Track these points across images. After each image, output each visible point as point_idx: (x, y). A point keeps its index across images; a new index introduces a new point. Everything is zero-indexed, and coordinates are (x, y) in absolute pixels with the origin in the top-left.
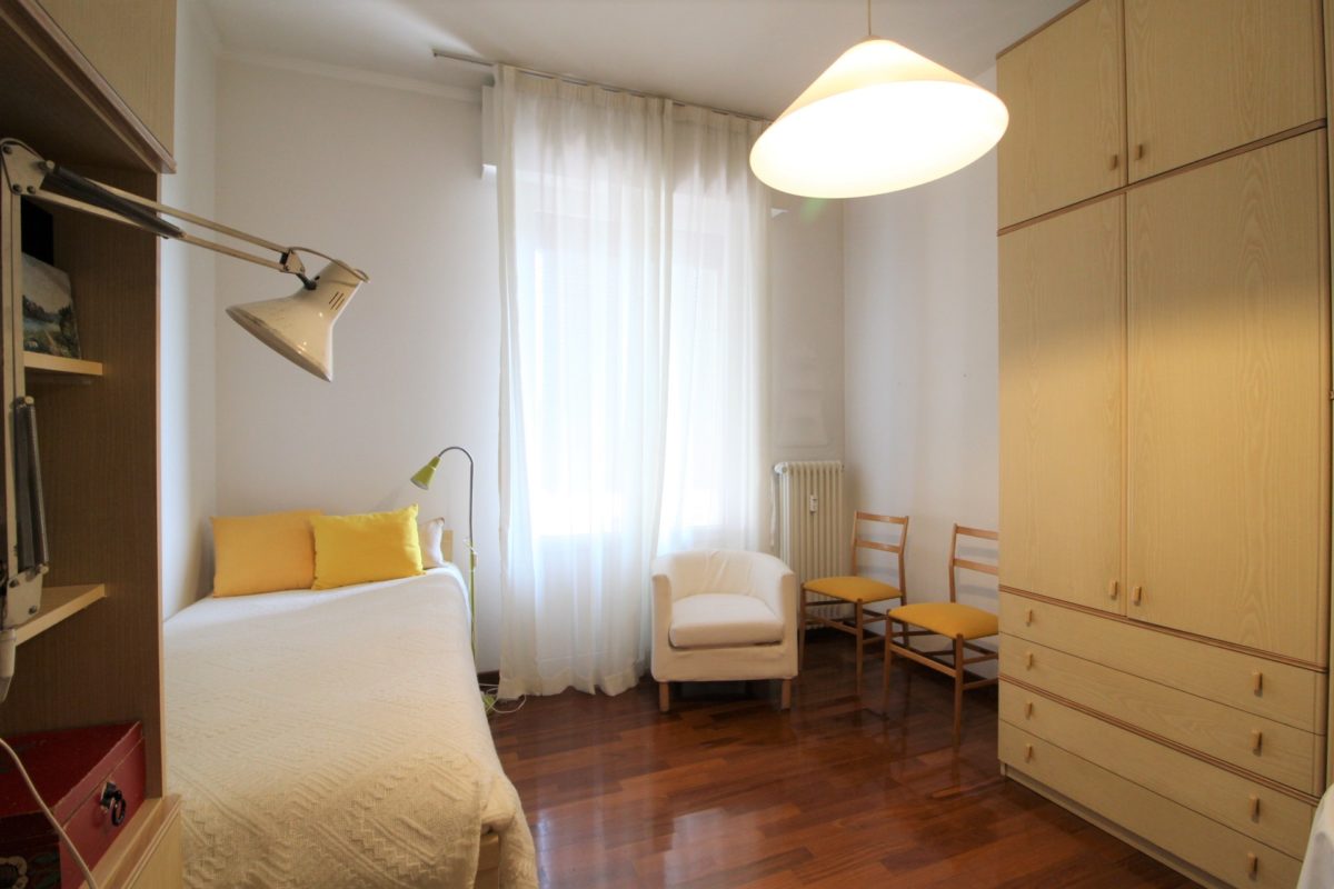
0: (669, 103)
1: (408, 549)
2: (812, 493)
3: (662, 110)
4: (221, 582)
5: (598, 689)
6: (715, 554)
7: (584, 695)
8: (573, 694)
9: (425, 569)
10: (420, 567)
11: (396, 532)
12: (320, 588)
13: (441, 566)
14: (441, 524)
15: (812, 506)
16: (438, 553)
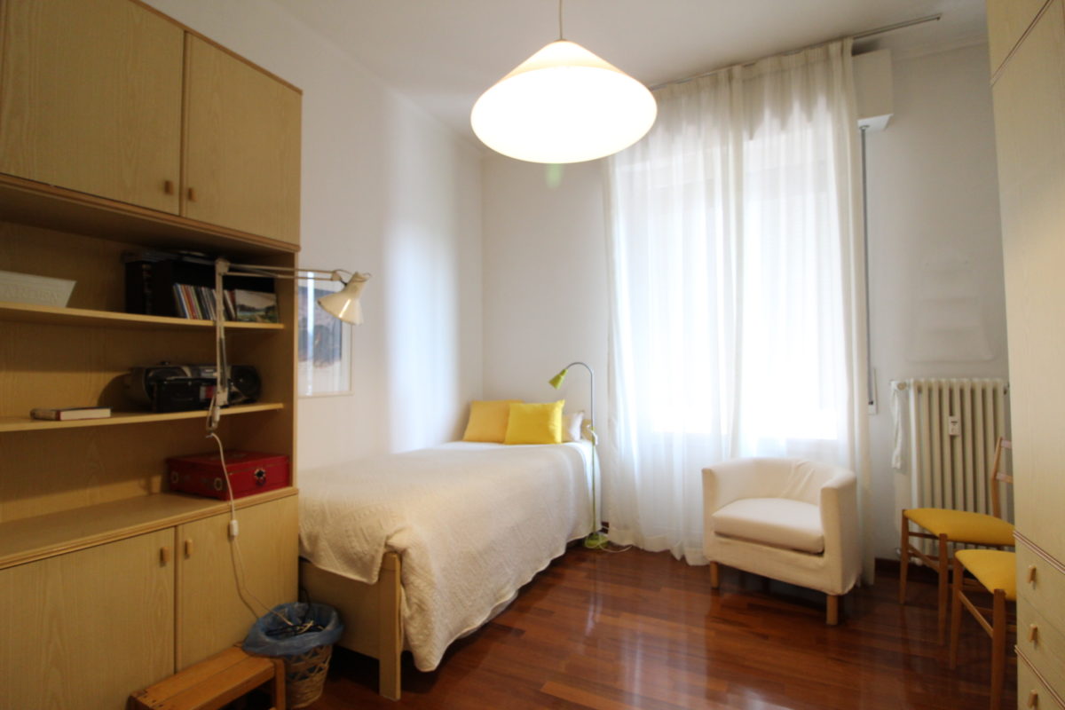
0: (737, 70)
1: (551, 427)
2: (951, 414)
3: (730, 78)
4: (468, 434)
5: (683, 558)
6: (803, 464)
7: (673, 558)
8: (667, 555)
9: (564, 441)
10: (558, 437)
11: (544, 417)
12: (507, 444)
13: (576, 442)
14: (581, 415)
15: (951, 428)
16: (576, 431)
